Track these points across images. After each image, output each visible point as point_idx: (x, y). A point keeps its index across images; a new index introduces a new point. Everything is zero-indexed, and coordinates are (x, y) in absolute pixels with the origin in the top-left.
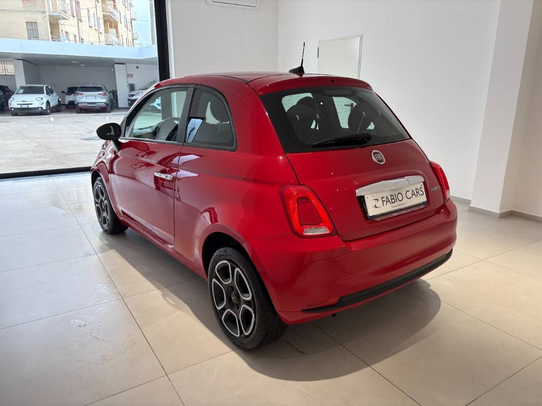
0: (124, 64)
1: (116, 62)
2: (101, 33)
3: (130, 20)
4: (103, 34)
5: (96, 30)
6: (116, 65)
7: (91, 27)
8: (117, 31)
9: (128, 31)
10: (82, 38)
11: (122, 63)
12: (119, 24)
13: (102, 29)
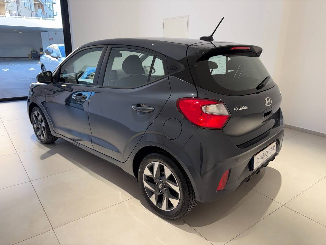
0: (47, 31)
1: (41, 30)
2: (33, 12)
4: (34, 12)
5: (29, 10)
6: (41, 32)
7: (26, 8)
8: (43, 10)
9: (51, 10)
10: (20, 15)
11: (45, 30)
12: (44, 6)
13: (33, 9)
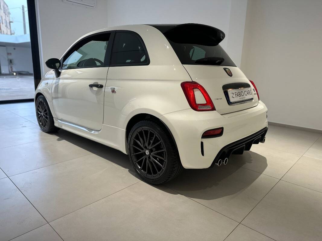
3: (9, 22)
9: (8, 29)
11: (4, 45)
